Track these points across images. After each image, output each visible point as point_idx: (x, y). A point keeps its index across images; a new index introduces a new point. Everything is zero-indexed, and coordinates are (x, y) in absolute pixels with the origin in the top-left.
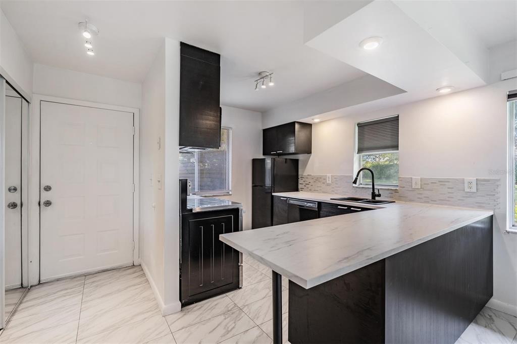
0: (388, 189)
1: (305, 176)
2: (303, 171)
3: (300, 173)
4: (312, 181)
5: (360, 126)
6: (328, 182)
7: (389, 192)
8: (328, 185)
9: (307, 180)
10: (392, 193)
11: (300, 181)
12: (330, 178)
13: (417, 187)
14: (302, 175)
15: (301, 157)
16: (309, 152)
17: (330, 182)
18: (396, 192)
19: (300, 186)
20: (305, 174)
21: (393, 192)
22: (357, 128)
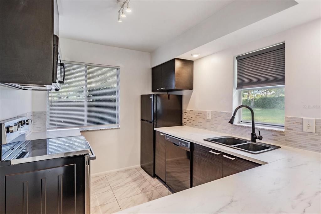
0: (272, 131)
1: (188, 111)
2: (187, 107)
3: (184, 108)
4: (193, 116)
5: (240, 59)
6: (207, 118)
7: (273, 133)
8: (208, 121)
9: (189, 115)
10: (277, 136)
11: (184, 116)
12: (210, 114)
13: (308, 131)
14: (186, 110)
15: (185, 93)
16: (191, 88)
17: (210, 118)
18: (280, 135)
19: (184, 121)
20: (188, 109)
21: (278, 134)
22: (236, 61)
